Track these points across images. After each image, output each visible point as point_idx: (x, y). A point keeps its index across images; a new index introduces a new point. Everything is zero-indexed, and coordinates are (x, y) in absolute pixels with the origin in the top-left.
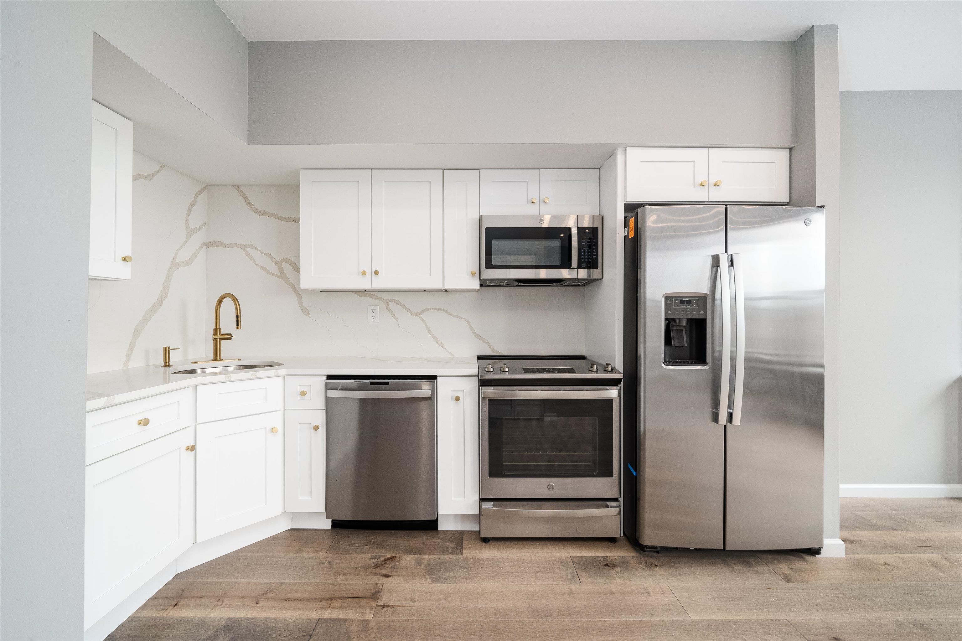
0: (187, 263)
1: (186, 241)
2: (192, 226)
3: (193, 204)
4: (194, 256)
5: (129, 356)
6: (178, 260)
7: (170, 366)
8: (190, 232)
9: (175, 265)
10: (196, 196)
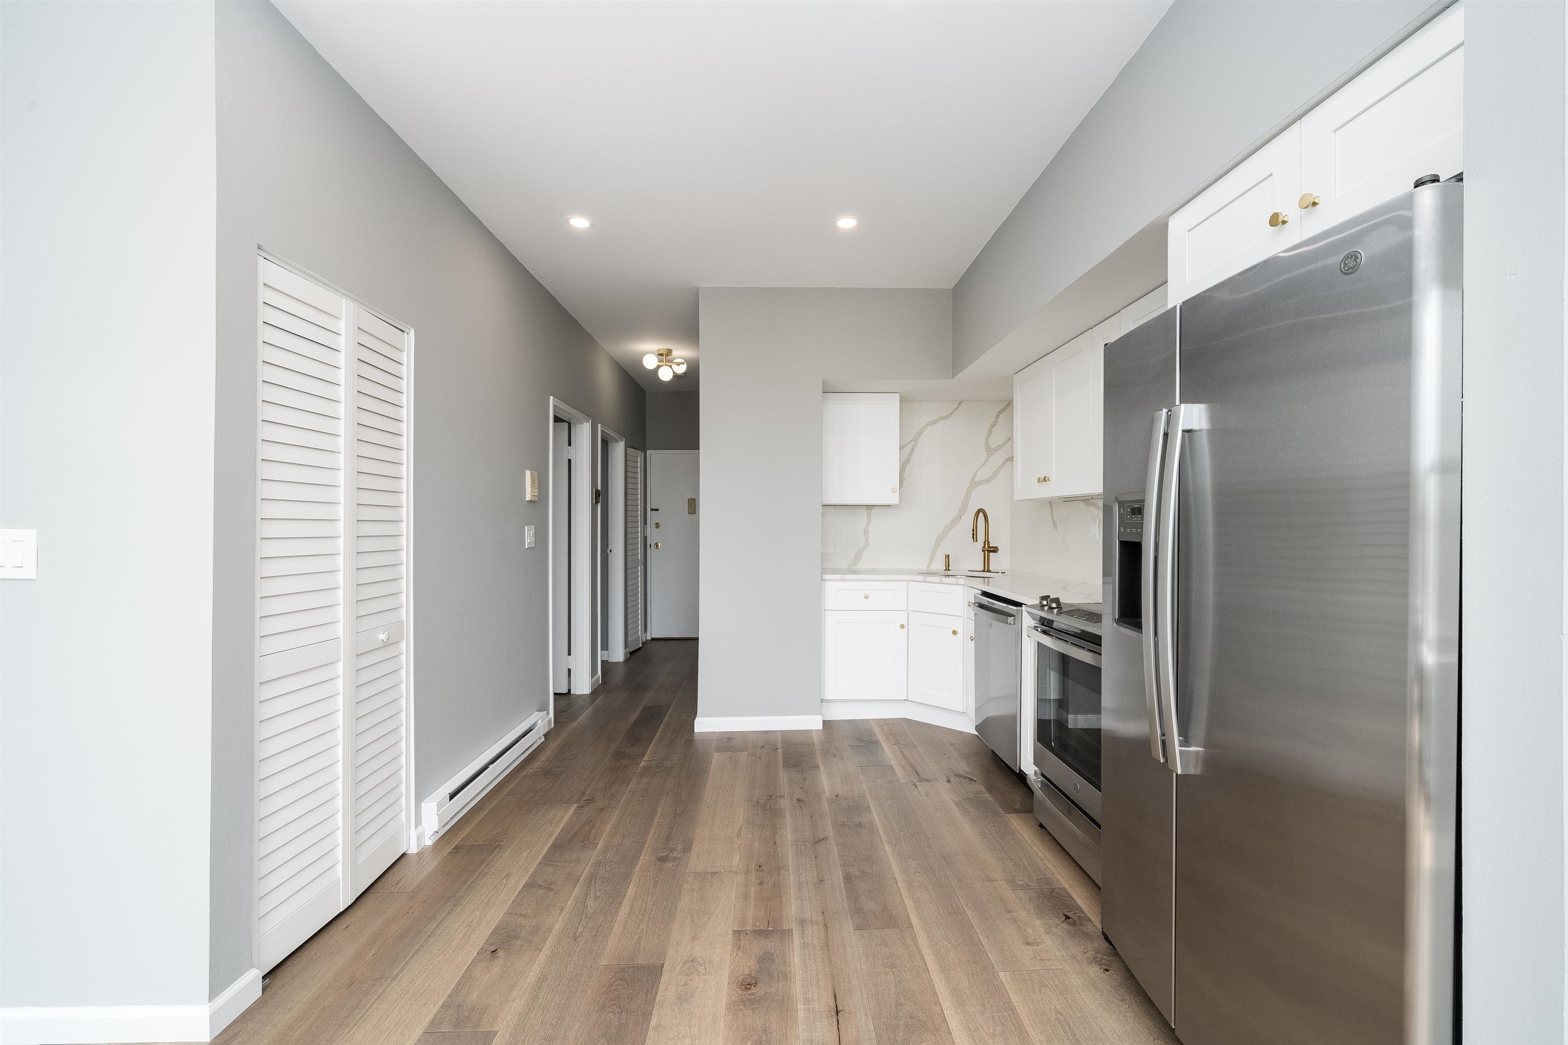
0: (988, 481)
1: (986, 461)
2: (993, 444)
3: (994, 425)
4: (996, 473)
5: (931, 560)
6: (977, 480)
7: (949, 570)
8: (990, 451)
9: (973, 484)
10: (998, 416)
